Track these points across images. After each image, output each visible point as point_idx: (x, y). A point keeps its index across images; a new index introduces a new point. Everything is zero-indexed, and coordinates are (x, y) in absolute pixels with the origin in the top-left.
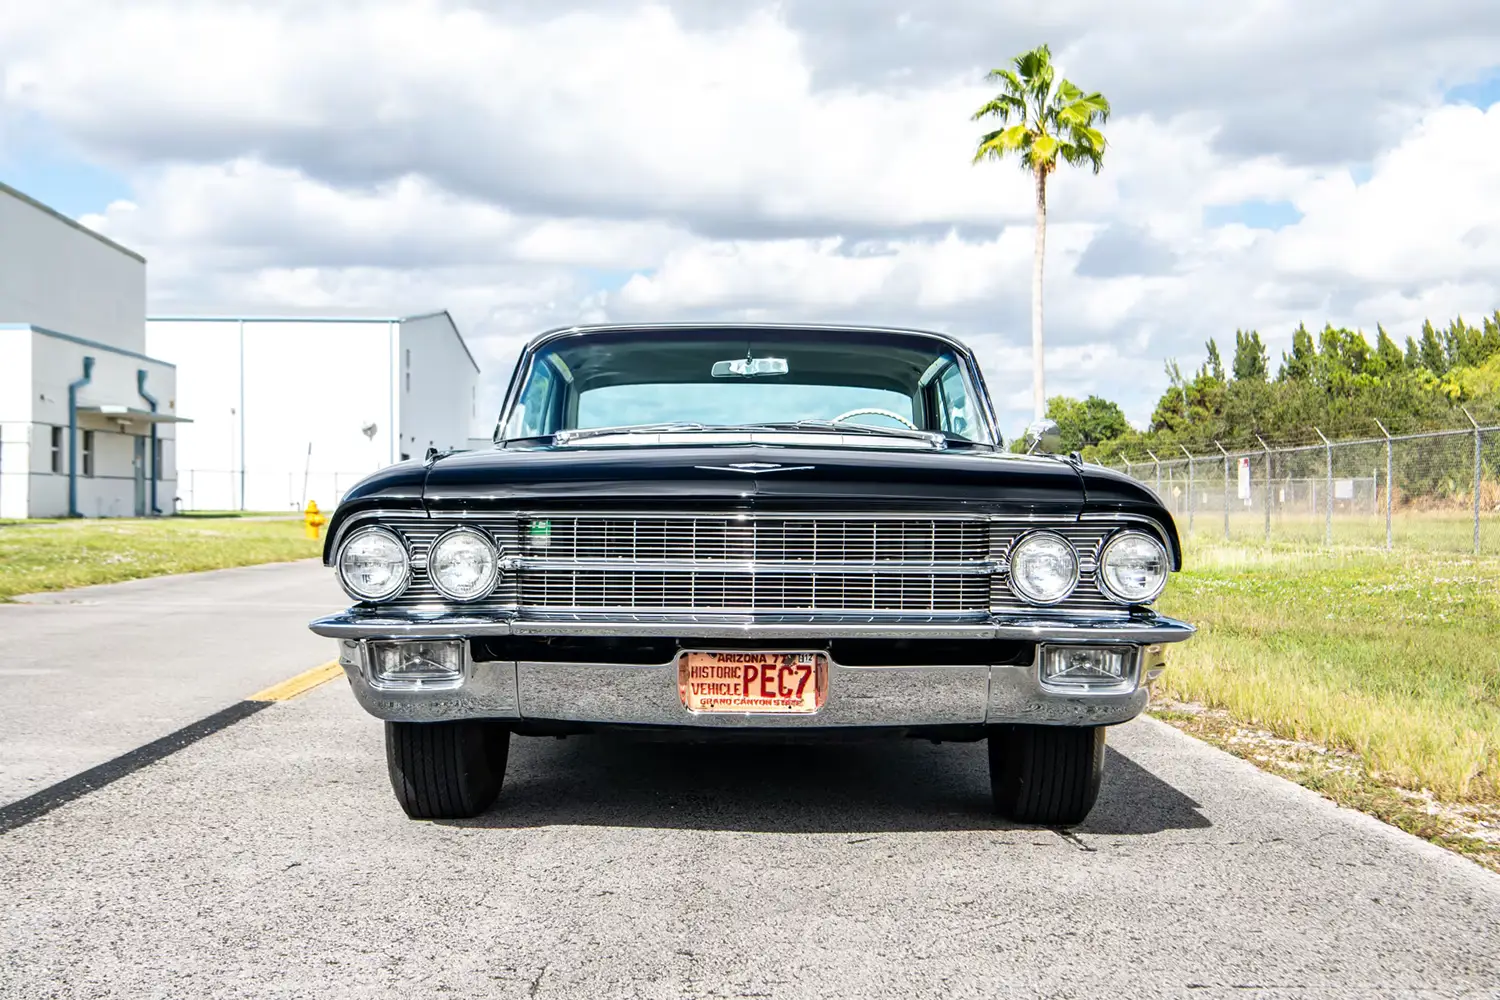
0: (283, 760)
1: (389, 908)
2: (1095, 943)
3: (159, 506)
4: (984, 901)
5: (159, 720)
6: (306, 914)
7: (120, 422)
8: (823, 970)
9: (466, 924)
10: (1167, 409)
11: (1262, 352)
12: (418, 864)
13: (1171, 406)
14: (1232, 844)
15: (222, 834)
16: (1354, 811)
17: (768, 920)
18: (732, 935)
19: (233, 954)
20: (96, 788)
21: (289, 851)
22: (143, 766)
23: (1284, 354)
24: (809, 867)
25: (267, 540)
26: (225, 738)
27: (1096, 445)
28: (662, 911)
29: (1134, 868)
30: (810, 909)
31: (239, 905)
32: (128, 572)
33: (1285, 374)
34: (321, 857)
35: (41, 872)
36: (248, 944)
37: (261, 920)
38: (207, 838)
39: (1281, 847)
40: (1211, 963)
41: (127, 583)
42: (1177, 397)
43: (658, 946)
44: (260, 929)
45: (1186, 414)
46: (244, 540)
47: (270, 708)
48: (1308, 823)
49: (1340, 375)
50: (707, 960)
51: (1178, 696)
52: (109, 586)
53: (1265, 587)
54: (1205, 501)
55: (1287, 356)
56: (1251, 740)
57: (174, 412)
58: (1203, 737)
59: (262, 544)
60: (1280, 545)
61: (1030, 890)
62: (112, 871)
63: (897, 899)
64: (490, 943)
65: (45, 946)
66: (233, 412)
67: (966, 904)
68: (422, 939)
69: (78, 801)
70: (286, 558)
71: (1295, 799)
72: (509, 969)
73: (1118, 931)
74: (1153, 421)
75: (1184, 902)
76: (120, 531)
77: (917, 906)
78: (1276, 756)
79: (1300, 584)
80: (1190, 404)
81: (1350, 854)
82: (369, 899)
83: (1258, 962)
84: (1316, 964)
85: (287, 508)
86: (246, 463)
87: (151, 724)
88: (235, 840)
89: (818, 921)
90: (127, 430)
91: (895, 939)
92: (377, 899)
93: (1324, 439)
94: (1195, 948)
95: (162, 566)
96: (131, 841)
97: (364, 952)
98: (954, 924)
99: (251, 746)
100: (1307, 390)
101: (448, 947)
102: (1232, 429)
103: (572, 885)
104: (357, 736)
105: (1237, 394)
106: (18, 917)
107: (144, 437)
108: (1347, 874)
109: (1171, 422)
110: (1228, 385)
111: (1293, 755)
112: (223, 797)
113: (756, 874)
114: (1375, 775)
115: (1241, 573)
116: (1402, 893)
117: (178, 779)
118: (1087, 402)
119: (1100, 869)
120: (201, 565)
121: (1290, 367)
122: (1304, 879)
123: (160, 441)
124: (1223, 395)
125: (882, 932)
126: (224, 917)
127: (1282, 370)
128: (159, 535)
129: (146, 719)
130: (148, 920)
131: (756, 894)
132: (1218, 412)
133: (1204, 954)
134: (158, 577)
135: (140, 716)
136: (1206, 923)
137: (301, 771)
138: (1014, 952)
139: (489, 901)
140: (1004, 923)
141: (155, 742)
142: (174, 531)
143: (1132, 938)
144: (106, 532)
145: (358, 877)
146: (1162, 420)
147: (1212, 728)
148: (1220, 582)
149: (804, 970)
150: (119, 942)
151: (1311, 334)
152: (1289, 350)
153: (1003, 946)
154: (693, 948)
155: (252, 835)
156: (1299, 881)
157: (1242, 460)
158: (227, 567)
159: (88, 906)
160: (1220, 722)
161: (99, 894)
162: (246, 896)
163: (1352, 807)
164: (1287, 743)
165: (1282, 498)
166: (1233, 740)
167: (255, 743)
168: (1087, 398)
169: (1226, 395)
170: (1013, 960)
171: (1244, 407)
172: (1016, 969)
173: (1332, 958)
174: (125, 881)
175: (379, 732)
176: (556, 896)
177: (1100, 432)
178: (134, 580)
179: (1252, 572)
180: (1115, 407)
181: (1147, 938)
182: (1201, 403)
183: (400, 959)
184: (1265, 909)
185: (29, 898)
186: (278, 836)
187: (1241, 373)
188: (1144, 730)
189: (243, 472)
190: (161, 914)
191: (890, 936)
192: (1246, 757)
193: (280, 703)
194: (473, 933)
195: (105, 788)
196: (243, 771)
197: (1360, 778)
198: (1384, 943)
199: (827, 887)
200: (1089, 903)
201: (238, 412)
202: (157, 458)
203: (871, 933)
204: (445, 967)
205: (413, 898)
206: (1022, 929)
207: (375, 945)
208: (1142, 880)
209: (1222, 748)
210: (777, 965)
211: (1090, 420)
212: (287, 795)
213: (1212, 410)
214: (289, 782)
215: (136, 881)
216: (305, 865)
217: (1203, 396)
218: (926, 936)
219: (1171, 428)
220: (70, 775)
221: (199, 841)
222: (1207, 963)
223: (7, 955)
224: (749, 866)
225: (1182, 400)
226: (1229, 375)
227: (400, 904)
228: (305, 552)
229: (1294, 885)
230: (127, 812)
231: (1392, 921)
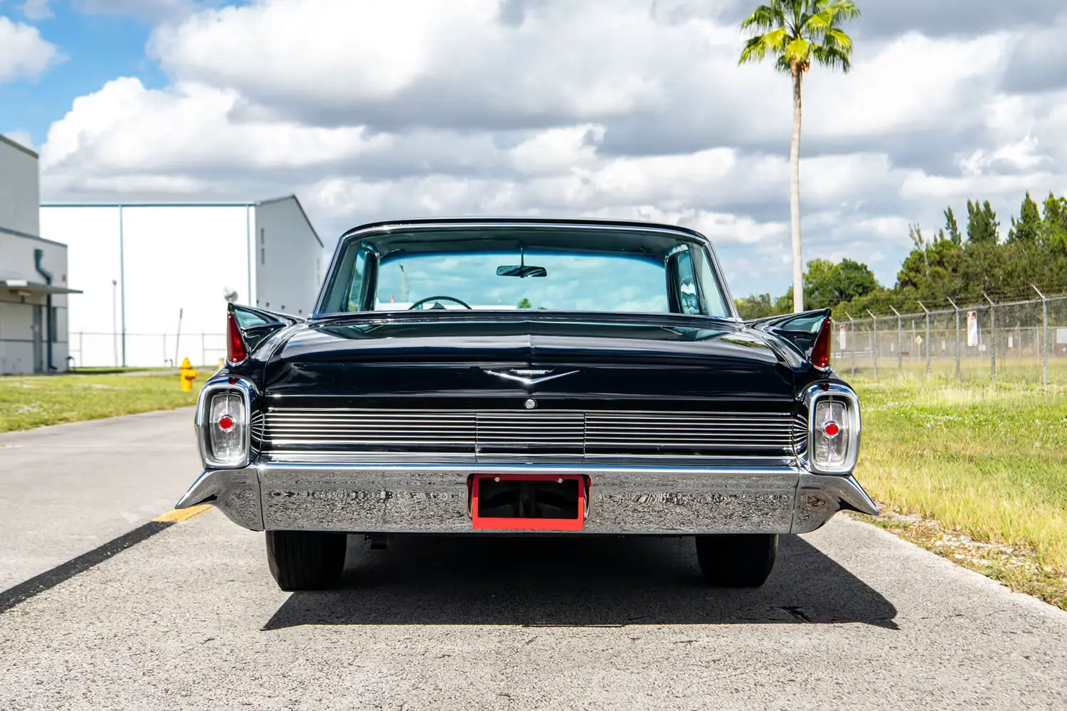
0: (189, 566)
1: (284, 668)
2: (808, 686)
3: (54, 364)
4: (728, 659)
5: (87, 537)
6: (223, 673)
7: (21, 293)
8: (606, 705)
9: (343, 677)
10: (911, 269)
11: (993, 219)
12: (303, 637)
13: (914, 266)
14: (923, 618)
15: (151, 619)
16: (1025, 595)
17: (566, 673)
18: (539, 683)
19: (174, 700)
20: (48, 588)
21: (204, 630)
22: (81, 571)
23: (1013, 220)
24: (598, 636)
25: (149, 392)
26: (141, 550)
27: (849, 301)
28: (488, 668)
29: (845, 636)
30: (598, 665)
31: (173, 668)
32: (37, 420)
33: (1014, 236)
34: (229, 634)
35: (20, 648)
36: (184, 693)
37: (190, 678)
38: (140, 622)
39: (962, 620)
40: (893, 699)
41: (38, 429)
42: (920, 259)
43: (485, 690)
44: (191, 683)
45: (927, 273)
46: (129, 392)
47: (172, 526)
48: (986, 603)
49: (1060, 238)
50: (521, 699)
51: (898, 510)
52: (23, 432)
53: (987, 420)
54: (944, 347)
55: (1016, 222)
56: (954, 544)
57: (66, 285)
58: (915, 541)
59: (145, 395)
60: (1005, 384)
61: (764, 651)
62: (73, 646)
63: (663, 658)
64: (362, 690)
65: (35, 696)
66: (115, 283)
67: (714, 661)
68: (311, 688)
69: (36, 597)
70: (167, 406)
71: (979, 585)
72: (377, 707)
73: (827, 678)
74: (899, 279)
75: (880, 658)
76: (25, 386)
77: (678, 663)
78: (972, 555)
79: (1017, 417)
80: (930, 265)
81: (1015, 624)
82: (269, 661)
83: (929, 699)
84: (972, 700)
85: (160, 364)
86: (126, 327)
87: (81, 540)
88: (162, 623)
89: (603, 673)
90: (26, 300)
91: (660, 685)
92: (275, 662)
93: (1040, 294)
94: (883, 690)
95: (65, 415)
96: (83, 625)
97: (269, 697)
98: (705, 674)
99: (163, 555)
100: (1033, 251)
101: (331, 693)
102: (967, 285)
103: (419, 650)
104: (244, 547)
105: (971, 255)
106: (10, 678)
107: (40, 306)
108: (1008, 639)
109: (915, 280)
110: (963, 248)
111: (985, 554)
112: (147, 593)
113: (557, 642)
114: (1048, 569)
115: (967, 409)
116: (1049, 652)
117: (110, 580)
118: (841, 264)
119: (819, 637)
120: (97, 414)
121: (1018, 231)
122: (974, 642)
123: (55, 309)
124: (959, 257)
125: (650, 680)
126: (163, 675)
127: (1011, 233)
128: (58, 389)
129: (77, 537)
130: (107, 678)
131: (557, 656)
132: (954, 270)
133: (889, 693)
134: (64, 425)
135: (71, 534)
136: (894, 673)
137: (205, 574)
138: (748, 693)
139: (358, 662)
140: (742, 674)
141: (88, 554)
142: (70, 386)
143: (837, 684)
144: (13, 387)
145: (259, 647)
146: (907, 278)
147: (924, 534)
148: (948, 417)
149: (592, 705)
150: (89, 694)
151: (1036, 203)
152: (1018, 216)
153: (740, 689)
154: (511, 692)
155: (175, 619)
156: (971, 644)
157: (970, 313)
158: (119, 415)
159: (61, 670)
160: (931, 530)
161: (67, 662)
162: (177, 661)
163: (1024, 592)
164: (981, 545)
165: (1011, 344)
166: (939, 543)
167: (166, 554)
168: (841, 261)
169: (961, 256)
170: (746, 698)
171: (978, 266)
172: (748, 703)
173: (984, 696)
174: (84, 653)
175: (261, 544)
176: (407, 658)
177: (853, 290)
178: (43, 427)
179: (976, 408)
180: (866, 268)
181: (848, 684)
182: (940, 263)
183: (296, 701)
184: (940, 663)
185: (14, 665)
186: (194, 620)
187: (975, 237)
188: (866, 536)
189: (124, 334)
190: (116, 674)
191: (656, 683)
192: (946, 556)
193: (180, 523)
194: (348, 684)
195: (55, 588)
196: (160, 574)
197: (1036, 571)
198: (1027, 686)
199: (610, 651)
200: (807, 660)
201: (119, 283)
202: (52, 324)
203: (642, 680)
204: (330, 705)
205: (302, 660)
206: (755, 678)
207: (277, 692)
208: (849, 644)
209: (928, 549)
210: (572, 702)
211: (844, 280)
212: (197, 591)
213: (950, 269)
214: (196, 581)
215: (93, 652)
216: (218, 640)
217: (942, 257)
218: (683, 682)
219: (915, 285)
220: (26, 579)
221: (135, 624)
222: (891, 700)
223: (9, 703)
224: (552, 636)
225: (923, 261)
226: (965, 238)
227: (292, 665)
228: (181, 401)
229: (966, 646)
230: (75, 605)
231: (1036, 671)
